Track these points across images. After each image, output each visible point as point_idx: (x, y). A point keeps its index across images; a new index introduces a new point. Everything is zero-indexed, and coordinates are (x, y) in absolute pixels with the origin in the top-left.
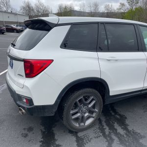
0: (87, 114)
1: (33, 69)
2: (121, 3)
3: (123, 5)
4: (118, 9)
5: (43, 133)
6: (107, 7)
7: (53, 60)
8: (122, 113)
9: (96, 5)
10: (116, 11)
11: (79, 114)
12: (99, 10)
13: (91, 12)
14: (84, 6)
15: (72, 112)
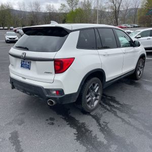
0: (94, 98)
1: (61, 66)
2: (62, 4)
3: (64, 6)
4: (59, 10)
5: (65, 119)
6: (48, 7)
7: (74, 58)
8: (111, 95)
9: (37, 5)
10: (58, 12)
11: (90, 98)
12: (41, 10)
13: (33, 12)
14: (24, 5)
15: (87, 97)
